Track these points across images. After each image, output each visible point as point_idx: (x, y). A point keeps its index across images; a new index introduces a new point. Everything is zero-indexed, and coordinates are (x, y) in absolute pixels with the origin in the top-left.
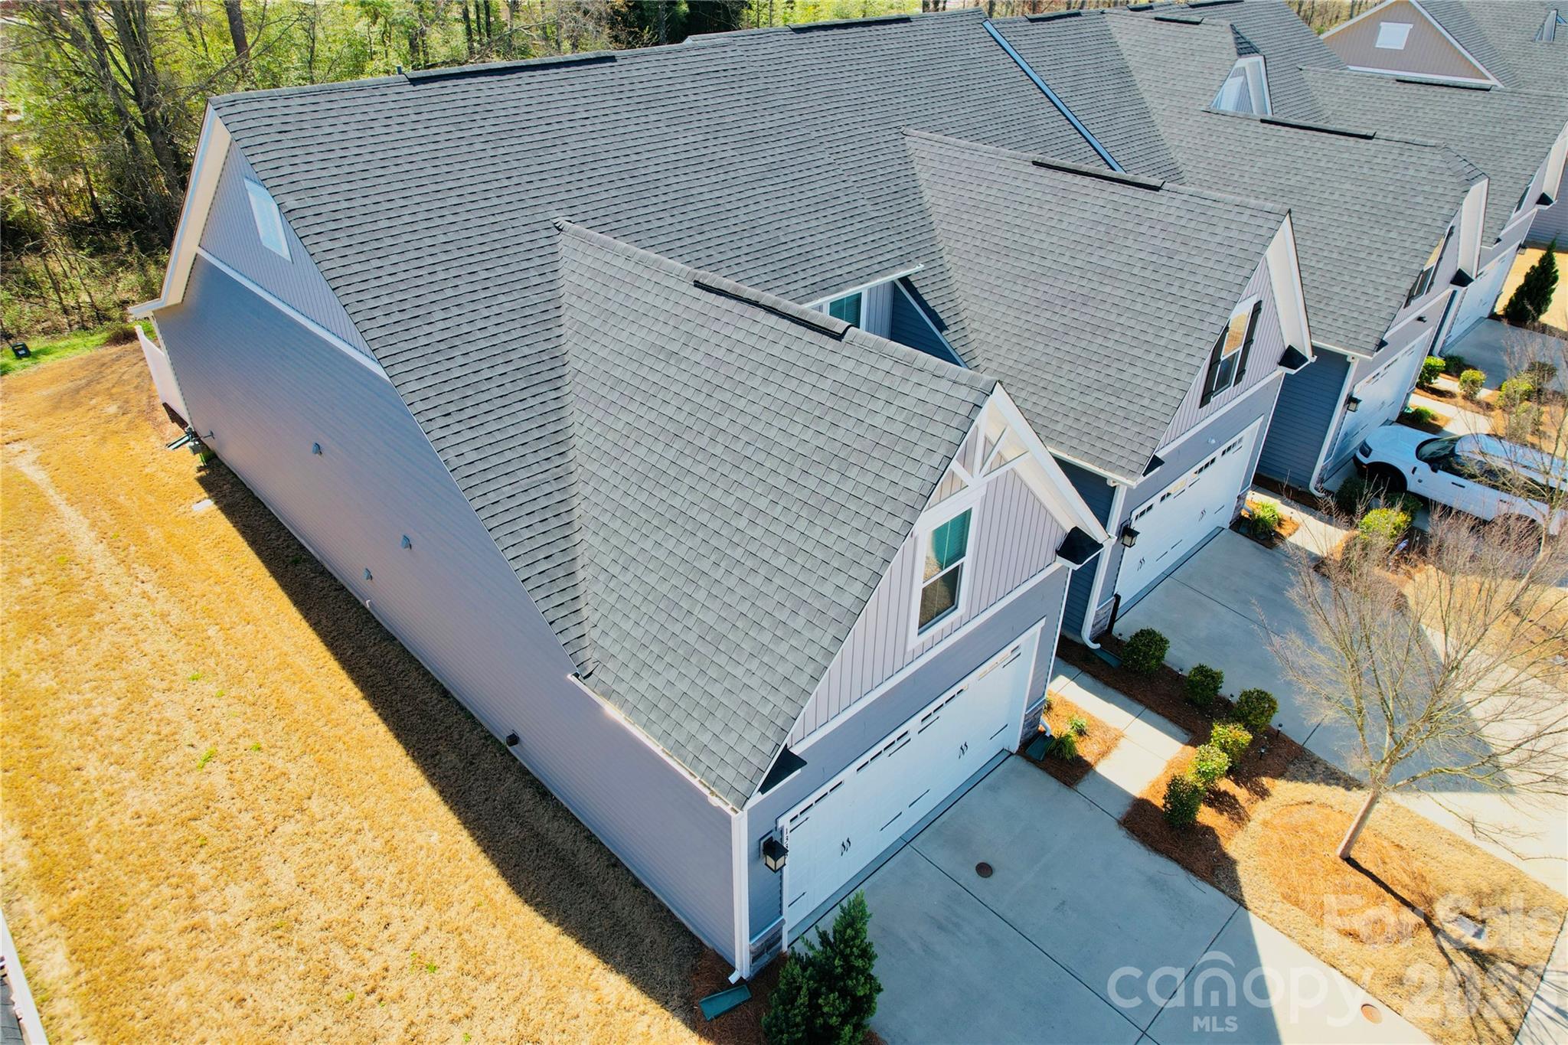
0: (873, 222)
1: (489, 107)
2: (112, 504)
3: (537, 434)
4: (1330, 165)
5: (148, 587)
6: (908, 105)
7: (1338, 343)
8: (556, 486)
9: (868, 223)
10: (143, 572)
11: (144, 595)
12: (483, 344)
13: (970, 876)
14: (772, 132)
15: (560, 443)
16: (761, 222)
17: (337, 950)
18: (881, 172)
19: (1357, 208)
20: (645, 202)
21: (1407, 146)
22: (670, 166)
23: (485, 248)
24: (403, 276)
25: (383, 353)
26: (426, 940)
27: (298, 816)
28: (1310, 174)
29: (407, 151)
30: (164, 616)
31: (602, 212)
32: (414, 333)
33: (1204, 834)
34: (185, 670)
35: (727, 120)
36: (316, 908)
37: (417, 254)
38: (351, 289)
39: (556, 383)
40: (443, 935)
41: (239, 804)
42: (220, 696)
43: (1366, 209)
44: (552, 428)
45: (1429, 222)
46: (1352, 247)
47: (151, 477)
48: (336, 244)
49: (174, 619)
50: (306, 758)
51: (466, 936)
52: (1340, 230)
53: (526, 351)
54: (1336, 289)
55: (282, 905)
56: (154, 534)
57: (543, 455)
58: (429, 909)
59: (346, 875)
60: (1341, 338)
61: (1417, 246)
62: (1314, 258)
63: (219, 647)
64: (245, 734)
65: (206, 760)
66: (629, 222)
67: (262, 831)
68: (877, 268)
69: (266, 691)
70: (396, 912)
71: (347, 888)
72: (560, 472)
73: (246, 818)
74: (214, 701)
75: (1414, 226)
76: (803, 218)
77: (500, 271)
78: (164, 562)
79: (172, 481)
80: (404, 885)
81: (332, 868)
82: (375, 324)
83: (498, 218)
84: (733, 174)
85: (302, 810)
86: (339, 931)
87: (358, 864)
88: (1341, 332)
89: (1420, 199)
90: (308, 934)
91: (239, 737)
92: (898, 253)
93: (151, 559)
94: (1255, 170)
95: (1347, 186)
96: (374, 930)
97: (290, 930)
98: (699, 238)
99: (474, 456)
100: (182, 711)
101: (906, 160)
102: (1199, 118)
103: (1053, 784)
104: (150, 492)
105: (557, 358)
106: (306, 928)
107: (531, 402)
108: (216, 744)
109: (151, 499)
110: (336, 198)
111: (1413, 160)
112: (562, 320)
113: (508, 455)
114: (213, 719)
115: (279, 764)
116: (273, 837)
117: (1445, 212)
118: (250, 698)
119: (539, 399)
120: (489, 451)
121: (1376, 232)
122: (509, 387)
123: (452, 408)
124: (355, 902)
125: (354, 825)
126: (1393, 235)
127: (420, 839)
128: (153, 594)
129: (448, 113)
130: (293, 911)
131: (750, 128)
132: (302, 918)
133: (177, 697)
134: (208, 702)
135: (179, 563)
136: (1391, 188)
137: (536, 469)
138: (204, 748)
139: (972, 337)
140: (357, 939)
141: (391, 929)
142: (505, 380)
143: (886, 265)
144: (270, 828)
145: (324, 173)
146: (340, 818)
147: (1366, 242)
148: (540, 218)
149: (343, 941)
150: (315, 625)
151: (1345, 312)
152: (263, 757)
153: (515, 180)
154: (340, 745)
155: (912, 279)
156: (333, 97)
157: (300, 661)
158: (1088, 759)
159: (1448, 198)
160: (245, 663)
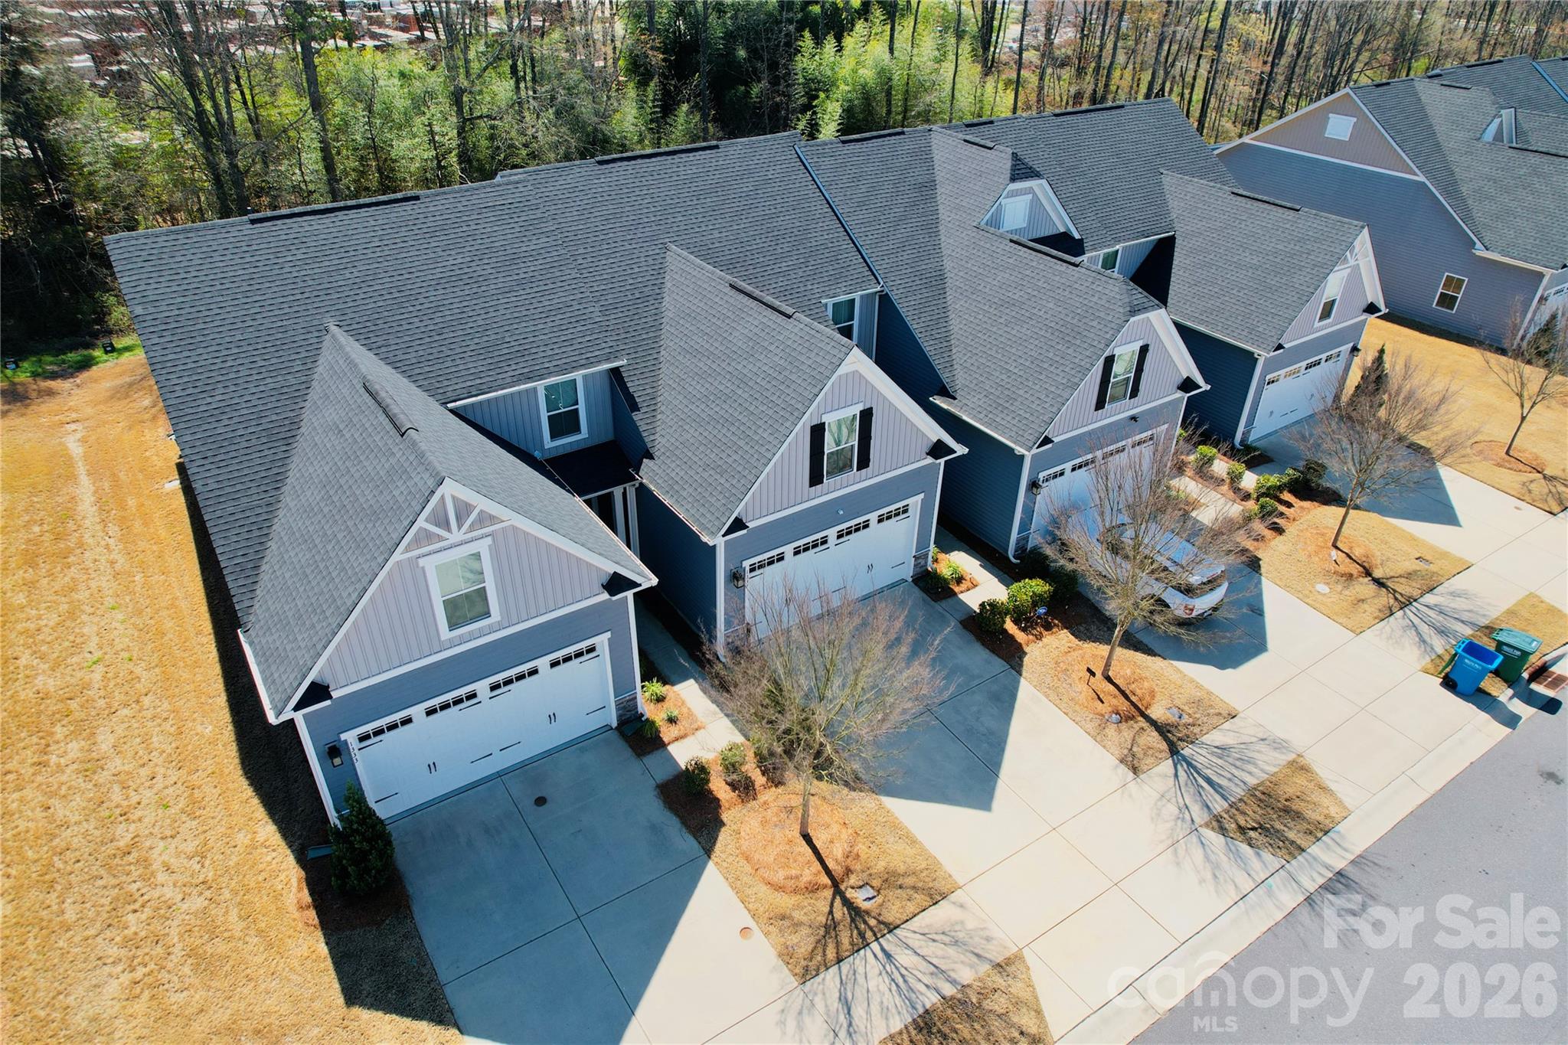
0: (595, 326)
1: (304, 240)
2: (115, 477)
3: (263, 474)
4: (1045, 285)
5: (111, 541)
6: (682, 223)
7: (1010, 438)
8: (265, 509)
9: (590, 327)
10: (113, 529)
11: (107, 547)
12: (245, 412)
13: (528, 803)
14: (534, 253)
15: (278, 481)
16: (495, 326)
17: (116, 788)
18: (631, 281)
19: (1052, 325)
20: (403, 311)
21: (1099, 277)
22: (433, 283)
23: (268, 345)
24: (204, 363)
25: (174, 415)
26: (171, 790)
27: (134, 705)
28: (1030, 291)
29: (231, 274)
30: (113, 563)
31: (366, 318)
32: (199, 402)
33: (711, 803)
34: (109, 601)
35: (496, 244)
36: (118, 761)
37: (217, 348)
38: (164, 371)
39: (289, 440)
40: (182, 788)
41: (102, 693)
42: (122, 622)
43: (1058, 327)
44: (276, 471)
45: (1095, 343)
46: (1041, 357)
47: (147, 459)
48: (162, 340)
49: (118, 567)
50: (157, 670)
51: (195, 791)
52: (1037, 342)
53: (274, 418)
54: (1021, 392)
55: (97, 757)
56: (131, 502)
57: (263, 488)
58: (183, 772)
59: (144, 745)
60: (1013, 434)
61: (1083, 363)
62: (1014, 364)
63: (138, 589)
64: (128, 649)
65: (94, 663)
66: (385, 326)
67: (106, 712)
68: (583, 362)
69: (152, 622)
70: (162, 771)
71: (141, 753)
72: (272, 500)
73: (101, 703)
74: (118, 625)
75: (1086, 345)
76: (532, 323)
77: (274, 361)
78: (130, 524)
79: (159, 464)
80: (175, 756)
81: (138, 740)
82: (173, 395)
83: (285, 323)
84: (483, 288)
85: (138, 702)
86: (123, 777)
87: (155, 739)
88: (1014, 429)
89: (1094, 323)
90: (103, 777)
91: (122, 650)
92: (608, 350)
93: (122, 520)
94: (995, 283)
95: (1051, 305)
96: (143, 780)
97: (95, 772)
98: (437, 338)
99: (216, 486)
100: (95, 628)
101: (661, 271)
102: (969, 232)
103: (628, 752)
104: (141, 471)
105: (295, 424)
106: (105, 773)
107: (266, 452)
108: (106, 654)
109: (140, 476)
110: (171, 307)
111: (1100, 289)
112: (308, 397)
113: (239, 487)
114: (112, 637)
115: (138, 671)
116: (111, 717)
117: (1108, 336)
118: (141, 626)
119: (273, 451)
120: (226, 483)
121: (1060, 347)
122: (254, 442)
123: (210, 454)
124: (141, 762)
125: (165, 715)
126: (1070, 351)
127: (199, 729)
128: (113, 547)
129: (272, 245)
130: (103, 762)
131: (514, 251)
132: (106, 767)
133: (96, 620)
134: (114, 624)
135: (137, 526)
136: (1079, 311)
137: (255, 497)
138: (98, 654)
139: (659, 417)
140: (131, 783)
141: (154, 781)
142: (253, 437)
143: (592, 360)
144: (113, 710)
145: (168, 290)
146: (159, 710)
147: (1051, 355)
148: (315, 323)
149: (121, 782)
150: (205, 581)
151: (1021, 412)
152: (131, 665)
153: (306, 295)
154: (182, 664)
155: (622, 370)
156: (190, 235)
157: (183, 604)
158: (666, 740)
159: (1113, 325)
160: (148, 601)
